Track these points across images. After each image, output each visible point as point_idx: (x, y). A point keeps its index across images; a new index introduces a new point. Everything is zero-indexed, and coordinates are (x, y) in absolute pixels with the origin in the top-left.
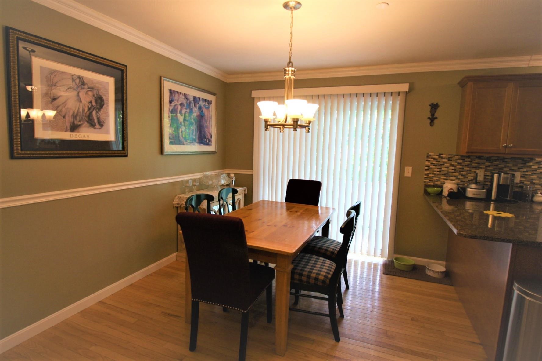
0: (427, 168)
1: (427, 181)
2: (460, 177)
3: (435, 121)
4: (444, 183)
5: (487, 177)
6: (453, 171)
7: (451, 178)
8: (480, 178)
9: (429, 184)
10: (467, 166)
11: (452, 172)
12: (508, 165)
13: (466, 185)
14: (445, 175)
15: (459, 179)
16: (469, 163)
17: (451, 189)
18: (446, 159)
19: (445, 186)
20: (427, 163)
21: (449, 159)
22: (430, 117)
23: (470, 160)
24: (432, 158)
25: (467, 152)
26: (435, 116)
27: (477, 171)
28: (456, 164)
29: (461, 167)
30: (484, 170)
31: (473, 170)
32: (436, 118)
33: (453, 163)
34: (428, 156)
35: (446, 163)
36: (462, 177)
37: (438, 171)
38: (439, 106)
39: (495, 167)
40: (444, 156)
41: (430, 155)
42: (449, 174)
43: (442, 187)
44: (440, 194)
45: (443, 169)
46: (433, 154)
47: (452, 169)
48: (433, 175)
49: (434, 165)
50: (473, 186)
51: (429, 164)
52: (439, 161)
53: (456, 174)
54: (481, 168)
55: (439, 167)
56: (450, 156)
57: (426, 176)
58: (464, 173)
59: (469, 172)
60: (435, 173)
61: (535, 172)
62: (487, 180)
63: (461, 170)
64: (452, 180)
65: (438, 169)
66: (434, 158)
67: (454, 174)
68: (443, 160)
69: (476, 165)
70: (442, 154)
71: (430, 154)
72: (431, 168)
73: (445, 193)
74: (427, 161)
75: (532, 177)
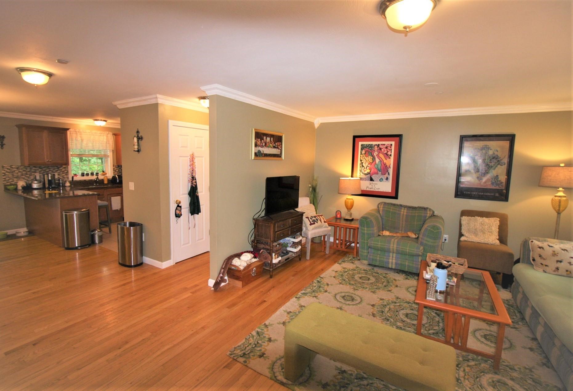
0: (3, 174)
1: (5, 182)
2: (26, 178)
3: (4, 146)
4: (17, 182)
5: (41, 177)
6: (21, 175)
7: (20, 179)
8: (38, 178)
9: (7, 184)
10: (29, 172)
11: (21, 176)
12: (50, 170)
13: (30, 182)
14: (16, 178)
15: (25, 179)
16: (30, 170)
17: (23, 185)
18: (16, 168)
19: (18, 184)
20: (3, 171)
21: (17, 168)
23: (30, 168)
24: (6, 168)
25: (29, 165)
26: (3, 143)
27: (35, 174)
28: (22, 171)
29: (25, 172)
30: (39, 173)
31: (33, 174)
32: (4, 144)
33: (20, 171)
34: (3, 167)
35: (16, 171)
36: (27, 178)
37: (12, 176)
38: (5, 138)
39: (44, 171)
40: (13, 167)
41: (4, 167)
42: (19, 177)
44: (16, 189)
45: (14, 174)
46: (6, 166)
47: (21, 174)
48: (9, 179)
49: (8, 172)
50: (36, 182)
51: (5, 172)
52: (11, 170)
53: (23, 177)
54: (37, 172)
55: (12, 173)
56: (17, 167)
57: (4, 180)
58: (28, 176)
59: (31, 175)
60: (10, 177)
61: (63, 172)
62: (41, 178)
63: (26, 174)
64: (21, 180)
65: (11, 174)
66: (7, 168)
67: (22, 177)
68: (14, 169)
69: (34, 171)
70: (12, 166)
71: (4, 166)
72: (7, 174)
73: (20, 187)
74: (3, 170)
75: (63, 175)
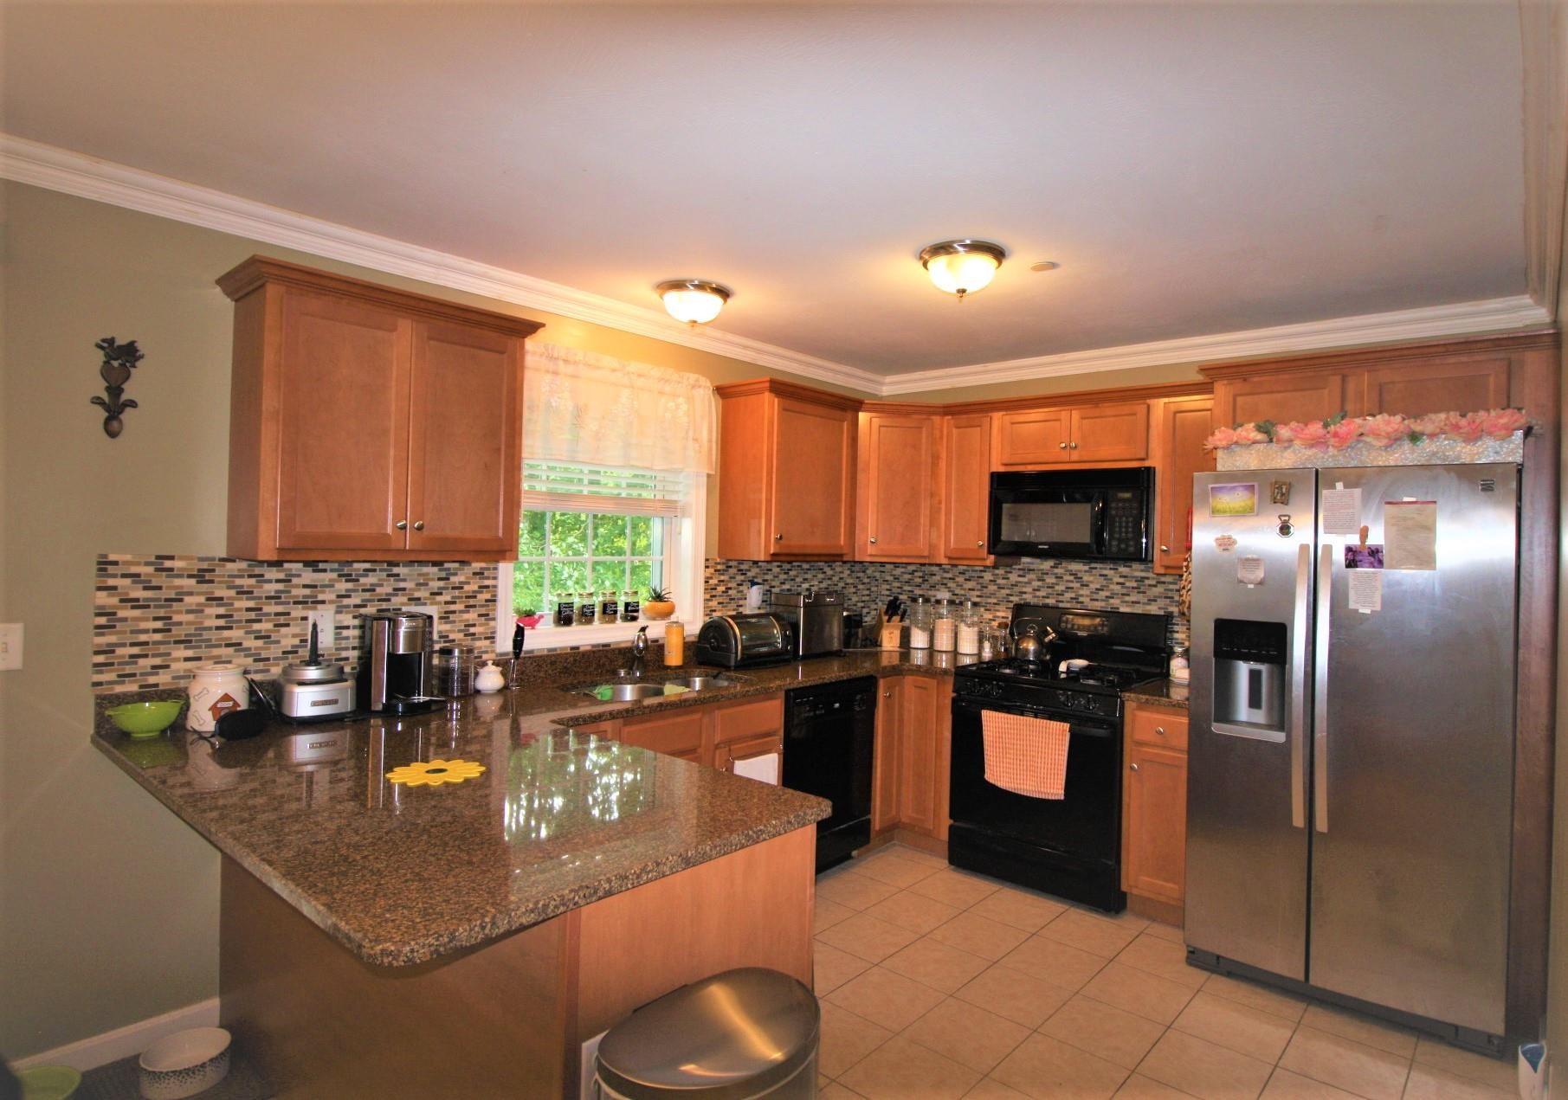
0: (103, 620)
1: (110, 676)
2: (250, 643)
3: (128, 415)
4: (191, 676)
5: (345, 633)
6: (221, 622)
7: (216, 652)
8: (326, 640)
9: (119, 689)
10: (275, 598)
11: (218, 628)
12: (402, 585)
13: (276, 671)
14: (186, 642)
15: (247, 652)
16: (280, 586)
17: (226, 698)
18: (190, 576)
19: (195, 689)
20: (103, 598)
21: (202, 577)
22: (105, 396)
23: (281, 576)
24: (124, 576)
25: (281, 550)
26: (124, 397)
27: (312, 615)
28: (232, 593)
29: (251, 604)
30: (332, 608)
31: (298, 612)
32: (132, 404)
33: (218, 594)
34: (104, 565)
35: (191, 594)
36: (260, 643)
37: (156, 631)
38: (142, 357)
39: (367, 595)
40: (177, 564)
41: (115, 563)
42: (206, 635)
43: (179, 696)
44: (177, 731)
45: (176, 618)
46: (128, 557)
47: (218, 617)
48: (136, 650)
49: (135, 603)
50: (312, 673)
51: (115, 601)
52: (160, 588)
53: (235, 634)
54: (323, 602)
55: (162, 612)
56: (205, 565)
57: (100, 659)
58: (265, 626)
59: (282, 620)
60: (143, 638)
61: (472, 602)
62: (344, 644)
63: (252, 615)
64: (219, 661)
65: (156, 619)
66: (135, 576)
67: (226, 633)
68: (177, 582)
69: (307, 591)
70: (172, 558)
71: (112, 557)
72: (125, 620)
73: (203, 720)
74: (100, 589)
75: (466, 616)
